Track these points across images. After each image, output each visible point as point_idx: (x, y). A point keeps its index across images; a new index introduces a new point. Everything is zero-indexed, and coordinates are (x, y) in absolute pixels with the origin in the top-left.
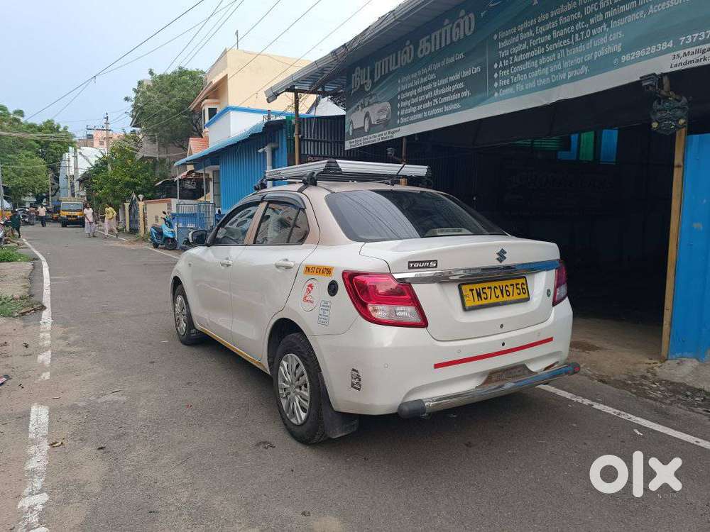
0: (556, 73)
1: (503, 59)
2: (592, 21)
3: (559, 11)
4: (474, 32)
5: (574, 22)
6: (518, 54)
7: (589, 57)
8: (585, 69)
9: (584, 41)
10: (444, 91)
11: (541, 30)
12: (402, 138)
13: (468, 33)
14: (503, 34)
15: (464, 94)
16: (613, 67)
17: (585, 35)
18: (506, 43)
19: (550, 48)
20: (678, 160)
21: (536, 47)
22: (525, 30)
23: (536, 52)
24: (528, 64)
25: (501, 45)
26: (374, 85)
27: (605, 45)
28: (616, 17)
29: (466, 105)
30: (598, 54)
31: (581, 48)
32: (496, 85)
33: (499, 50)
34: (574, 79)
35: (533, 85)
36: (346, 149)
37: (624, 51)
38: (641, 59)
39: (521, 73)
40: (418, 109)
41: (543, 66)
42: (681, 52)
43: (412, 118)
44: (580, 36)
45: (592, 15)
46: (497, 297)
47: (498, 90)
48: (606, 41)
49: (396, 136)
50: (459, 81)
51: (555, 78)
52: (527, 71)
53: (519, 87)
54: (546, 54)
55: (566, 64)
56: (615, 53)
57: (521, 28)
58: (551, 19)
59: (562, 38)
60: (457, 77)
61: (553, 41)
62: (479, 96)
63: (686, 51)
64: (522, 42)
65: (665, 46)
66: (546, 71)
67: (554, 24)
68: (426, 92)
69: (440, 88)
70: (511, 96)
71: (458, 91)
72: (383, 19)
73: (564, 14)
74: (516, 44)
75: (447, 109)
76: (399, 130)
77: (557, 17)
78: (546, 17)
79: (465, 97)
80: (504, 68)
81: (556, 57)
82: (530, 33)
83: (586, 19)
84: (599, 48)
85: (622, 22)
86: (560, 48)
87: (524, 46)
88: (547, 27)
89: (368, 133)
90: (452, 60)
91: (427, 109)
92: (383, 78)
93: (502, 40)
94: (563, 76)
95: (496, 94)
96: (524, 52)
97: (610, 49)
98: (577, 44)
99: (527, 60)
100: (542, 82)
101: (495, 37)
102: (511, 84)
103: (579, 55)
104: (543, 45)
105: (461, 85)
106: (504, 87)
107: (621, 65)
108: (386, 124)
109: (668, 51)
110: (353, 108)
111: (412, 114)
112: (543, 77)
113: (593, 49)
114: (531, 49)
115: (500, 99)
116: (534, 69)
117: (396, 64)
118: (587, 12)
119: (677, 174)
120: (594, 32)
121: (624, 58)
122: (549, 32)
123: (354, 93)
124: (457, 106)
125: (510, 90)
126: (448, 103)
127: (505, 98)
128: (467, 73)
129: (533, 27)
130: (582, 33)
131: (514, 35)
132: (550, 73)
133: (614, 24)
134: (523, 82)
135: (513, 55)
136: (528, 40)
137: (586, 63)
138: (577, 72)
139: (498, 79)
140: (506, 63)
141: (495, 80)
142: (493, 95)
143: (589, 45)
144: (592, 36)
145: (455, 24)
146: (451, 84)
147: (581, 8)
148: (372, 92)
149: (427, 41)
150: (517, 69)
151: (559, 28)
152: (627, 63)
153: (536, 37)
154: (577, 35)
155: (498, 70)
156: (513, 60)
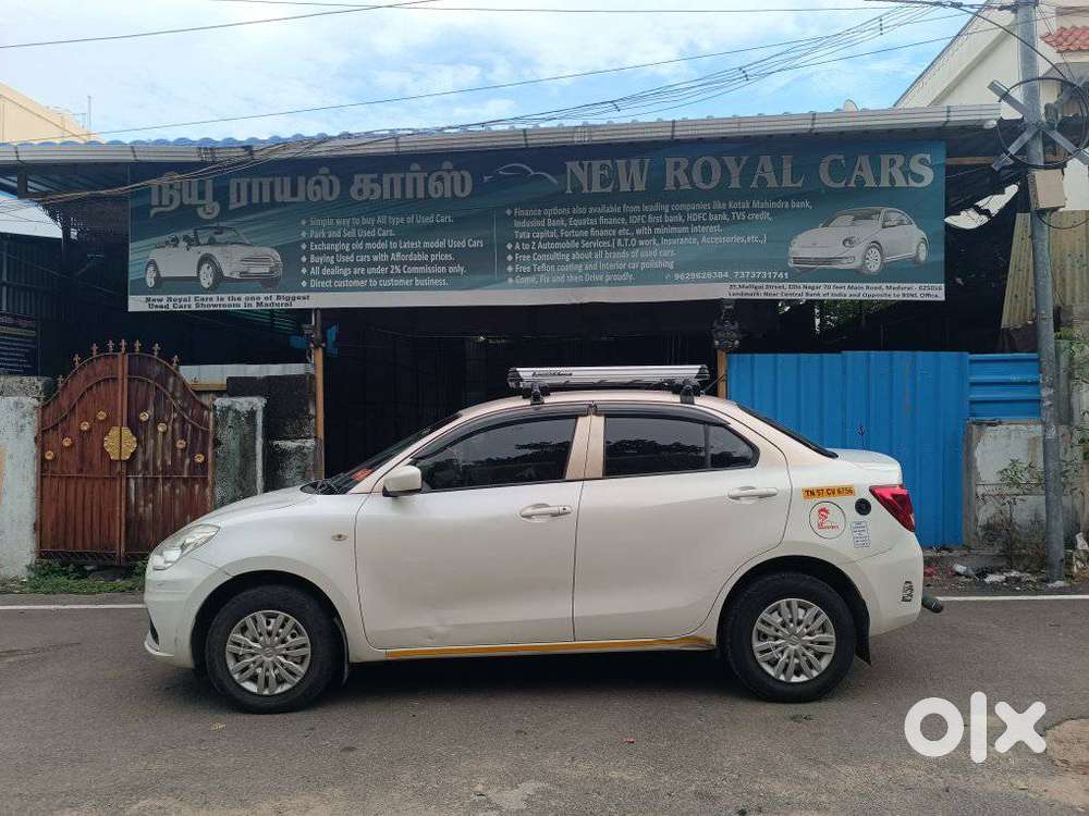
0: (591, 272)
1: (521, 241)
2: (638, 232)
3: (600, 210)
4: (471, 196)
5: (618, 227)
6: (545, 240)
7: (634, 266)
8: (627, 276)
9: (628, 248)
10: (412, 257)
11: (577, 223)
12: (307, 312)
13: (458, 192)
14: (522, 213)
15: (452, 269)
16: (664, 282)
17: (629, 242)
18: (524, 224)
19: (586, 245)
21: (570, 239)
22: (554, 217)
23: (568, 245)
24: (557, 256)
25: (517, 224)
26: (225, 213)
27: (656, 259)
28: (667, 236)
29: (455, 283)
30: (644, 265)
31: (624, 254)
32: (510, 269)
33: (514, 229)
34: (611, 283)
35: (561, 279)
36: (132, 309)
37: (677, 269)
38: (697, 281)
39: (548, 263)
40: (355, 273)
41: (577, 262)
42: (738, 284)
43: (340, 284)
44: (623, 242)
45: (640, 225)
47: (514, 274)
48: (658, 255)
49: (300, 305)
50: (443, 251)
51: (589, 278)
52: (556, 263)
53: (544, 279)
54: (581, 249)
55: (603, 266)
56: (666, 270)
57: (548, 212)
58: (587, 215)
59: (601, 239)
61: (588, 239)
62: (478, 278)
63: (742, 284)
64: (551, 229)
65: (720, 275)
66: (579, 267)
67: (593, 222)
68: (376, 252)
69: (405, 251)
70: (531, 286)
71: (441, 263)
73: (607, 216)
74: (540, 229)
75: (418, 282)
76: (305, 297)
77: (596, 216)
78: (583, 211)
79: (456, 274)
80: (522, 252)
81: (592, 256)
82: (562, 222)
83: (632, 228)
84: (647, 260)
85: (674, 242)
86: (597, 249)
87: (553, 234)
88: (585, 222)
89: (212, 290)
90: (429, 220)
91: (377, 277)
92: (252, 208)
93: (521, 218)
94: (599, 278)
95: (510, 280)
96: (554, 240)
97: (660, 264)
98: (617, 249)
99: (557, 250)
100: (571, 278)
101: (509, 212)
102: (532, 273)
103: (621, 260)
104: (578, 239)
105: (448, 257)
106: (522, 274)
107: (673, 281)
108: (268, 283)
109: (724, 280)
111: (341, 277)
112: (575, 273)
113: (639, 259)
114: (563, 239)
115: (515, 286)
116: (563, 262)
117: (294, 195)
118: (632, 221)
120: (641, 243)
121: (677, 276)
122: (588, 228)
123: (156, 214)
124: (443, 282)
125: (533, 279)
126: (423, 276)
127: (522, 287)
128: (461, 244)
129: (565, 217)
130: (626, 240)
131: (539, 218)
132: (584, 272)
133: (665, 241)
134: (550, 274)
135: (537, 240)
136: (558, 228)
137: (631, 271)
138: (617, 277)
139: (513, 263)
140: (526, 247)
141: (508, 263)
142: (506, 279)
143: (635, 253)
144: (637, 246)
145: (435, 175)
146: (429, 251)
147: (627, 216)
148: (222, 224)
149: (373, 181)
150: (541, 257)
151: (599, 227)
152: (679, 282)
153: (570, 228)
154: (620, 240)
155: (513, 252)
156: (536, 246)
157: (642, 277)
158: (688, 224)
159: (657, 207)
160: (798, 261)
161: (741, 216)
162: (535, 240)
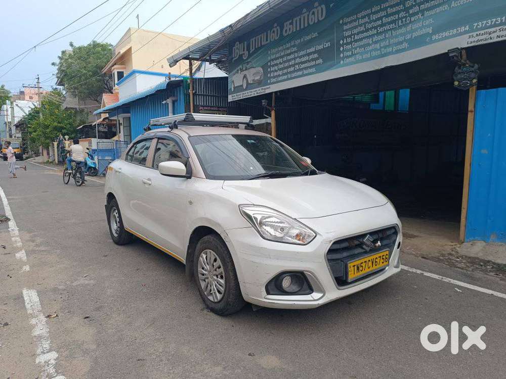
0: (385, 47)
1: (346, 37)
2: (411, 12)
3: (387, 4)
4: (325, 18)
5: (398, 12)
6: (358, 34)
7: (409, 37)
8: (405, 45)
9: (405, 25)
10: (303, 59)
11: (374, 17)
12: (272, 93)
13: (321, 19)
14: (347, 20)
15: (318, 62)
16: (426, 43)
17: (406, 21)
18: (349, 26)
19: (380, 30)
20: (471, 107)
21: (371, 29)
22: (363, 17)
23: (370, 33)
24: (365, 42)
25: (345, 27)
26: (250, 55)
27: (421, 28)
28: (428, 9)
29: (319, 69)
30: (415, 35)
31: (403, 30)
32: (342, 55)
33: (344, 31)
34: (398, 51)
35: (368, 55)
36: (229, 101)
37: (434, 33)
38: (446, 38)
39: (360, 47)
40: (284, 72)
41: (376, 42)
42: (475, 34)
43: (280, 79)
44: (402, 22)
45: (411, 7)
47: (343, 59)
48: (422, 25)
49: (268, 91)
50: (314, 53)
51: (384, 51)
52: (364, 46)
53: (359, 57)
54: (378, 34)
55: (392, 41)
56: (428, 34)
57: (360, 15)
58: (381, 10)
59: (389, 23)
60: (312, 50)
61: (382, 25)
62: (329, 63)
63: (478, 33)
64: (361, 25)
65: (463, 29)
66: (378, 46)
67: (383, 13)
68: (290, 60)
69: (300, 57)
70: (352, 63)
71: (313, 60)
72: (260, 7)
73: (391, 7)
74: (356, 27)
75: (305, 72)
76: (269, 88)
77: (386, 9)
78: (378, 8)
79: (318, 64)
80: (347, 44)
81: (385, 36)
82: (367, 19)
83: (406, 10)
84: (416, 30)
85: (432, 12)
86: (388, 30)
87: (362, 28)
88: (379, 15)
89: (246, 89)
90: (308, 38)
91: (291, 72)
92: (257, 50)
93: (346, 24)
94: (390, 49)
95: (342, 62)
96: (362, 32)
97: (424, 31)
98: (400, 27)
99: (364, 38)
100: (374, 54)
101: (341, 22)
102: (353, 55)
103: (401, 35)
104: (376, 28)
105: (316, 55)
106: (348, 57)
107: (431, 42)
108: (259, 83)
109: (466, 32)
110: (234, 72)
111: (279, 76)
112: (376, 50)
113: (412, 31)
114: (367, 30)
115: (344, 65)
116: (369, 45)
117: (267, 40)
118: (407, 5)
119: (470, 116)
120: (413, 19)
121: (434, 37)
122: (381, 18)
123: (235, 61)
124: (313, 70)
125: (352, 59)
126: (306, 68)
127: (347, 65)
128: (321, 47)
129: (368, 15)
130: (404, 20)
131: (355, 21)
132: (381, 48)
133: (427, 14)
134: (361, 54)
135: (354, 35)
136: (365, 24)
137: (407, 41)
138: (400, 47)
139: (343, 51)
140: (349, 40)
141: (341, 52)
142: (340, 62)
143: (409, 28)
144: (411, 22)
145: (311, 13)
146: (309, 54)
147: (403, 3)
148: (249, 60)
149: (290, 24)
150: (357, 44)
151: (387, 16)
152: (436, 41)
153: (371, 22)
154: (400, 21)
155: (343, 45)
156: (354, 38)
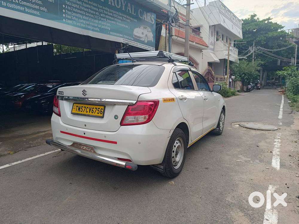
0: (88, 25)
1: (68, 5)
2: (101, 15)
3: (92, 3)
5: (96, 11)
6: (75, 8)
7: (100, 26)
8: (97, 29)
9: (99, 20)
11: (85, 5)
15: (42, 8)
16: (108, 34)
17: (99, 18)
19: (87, 14)
21: (83, 10)
23: (82, 12)
24: (78, 15)
27: (106, 26)
28: (109, 19)
30: (102, 27)
31: (97, 21)
32: (64, 15)
34: (93, 30)
35: (78, 24)
37: (111, 31)
38: (115, 36)
39: (76, 17)
41: (84, 20)
45: (102, 13)
46: (87, 112)
47: (65, 18)
48: (107, 24)
53: (75, 23)
55: (91, 24)
56: (108, 30)
58: (88, 4)
59: (91, 14)
61: (88, 12)
62: (53, 15)
64: (77, 4)
65: (121, 35)
66: (84, 22)
67: (89, 7)
70: (71, 24)
71: (36, 4)
73: (93, 6)
74: (74, 3)
75: (27, 10)
77: (91, 5)
78: (87, 1)
80: (68, 10)
81: (89, 19)
83: (100, 13)
84: (103, 25)
86: (90, 17)
87: (78, 7)
88: (87, 6)
91: (6, 1)
94: (90, 27)
95: (64, 20)
96: (78, 9)
97: (106, 28)
98: (95, 19)
99: (79, 13)
100: (82, 25)
102: (71, 19)
103: (96, 23)
104: (85, 11)
105: (40, 3)
106: (68, 19)
107: (110, 34)
109: (122, 37)
113: (101, 24)
114: (81, 10)
115: (65, 23)
116: (80, 18)
118: (100, 11)
120: (102, 19)
124: (38, 13)
125: (71, 22)
126: (29, 7)
127: (68, 24)
129: (82, 2)
130: (98, 16)
133: (108, 21)
135: (73, 7)
136: (80, 5)
137: (99, 28)
138: (95, 29)
139: (65, 13)
140: (69, 8)
141: (63, 13)
142: (62, 19)
143: (100, 22)
144: (101, 20)
147: (99, 8)
150: (74, 14)
151: (91, 9)
152: (111, 35)
153: (83, 6)
154: (96, 16)
155: (65, 9)
156: (73, 9)
157: (102, 31)
158: (113, 17)
159: (106, 9)
160: (135, 36)
161: (125, 19)
162: (72, 7)
